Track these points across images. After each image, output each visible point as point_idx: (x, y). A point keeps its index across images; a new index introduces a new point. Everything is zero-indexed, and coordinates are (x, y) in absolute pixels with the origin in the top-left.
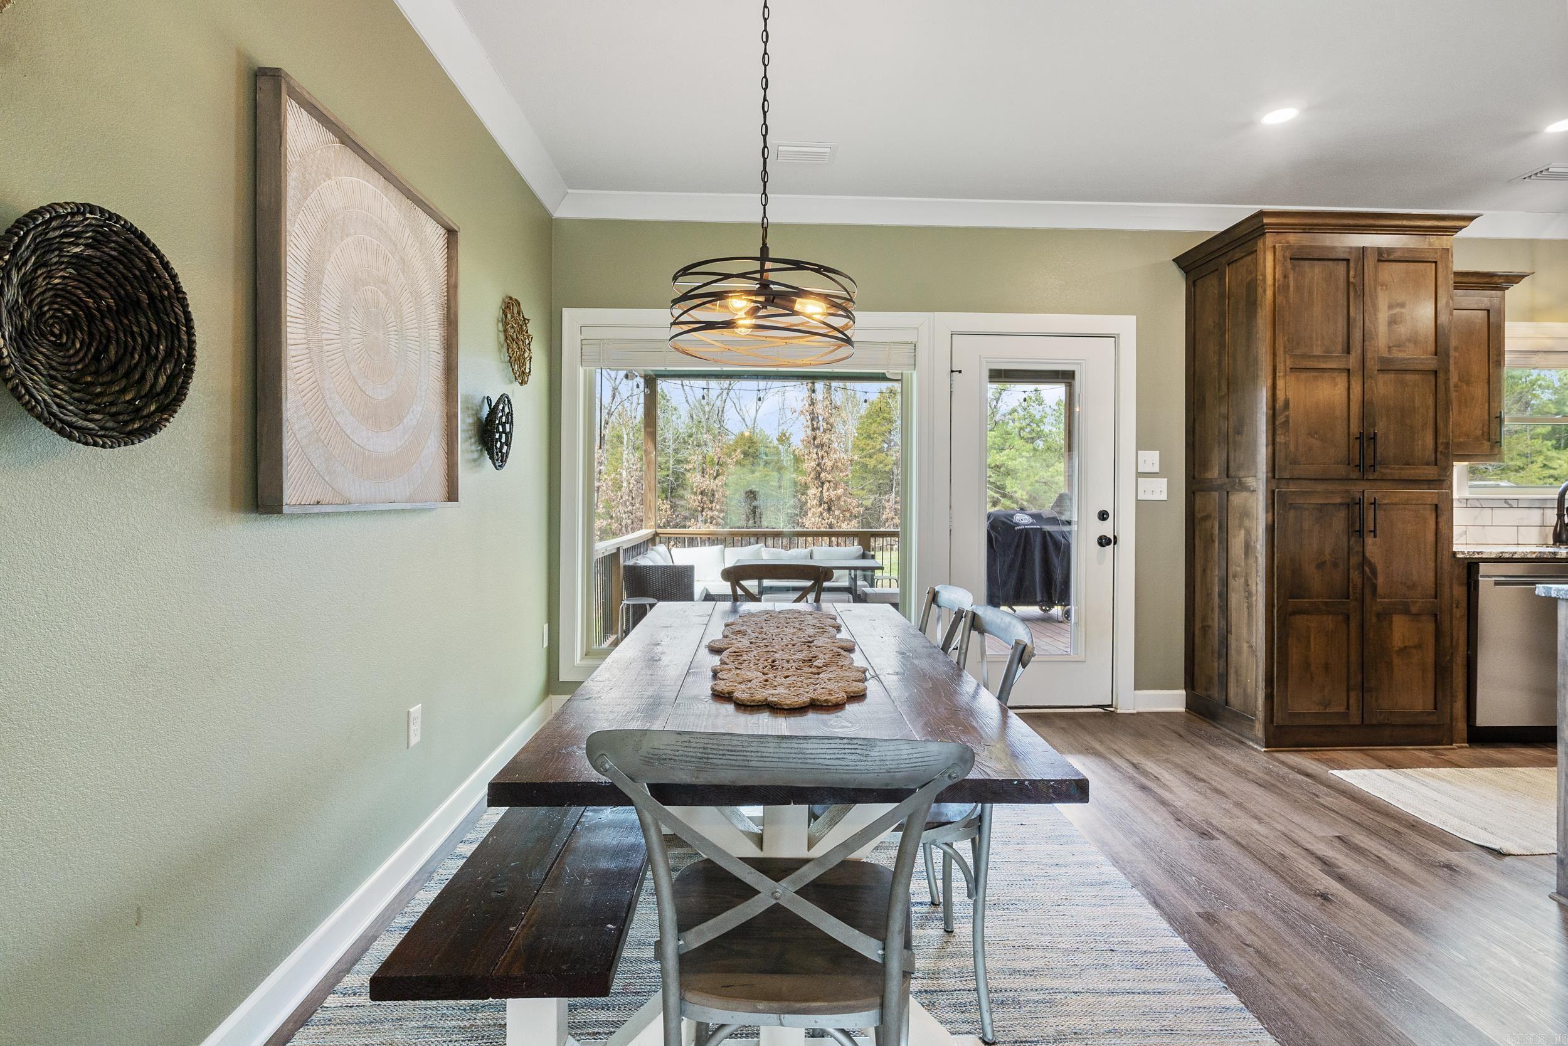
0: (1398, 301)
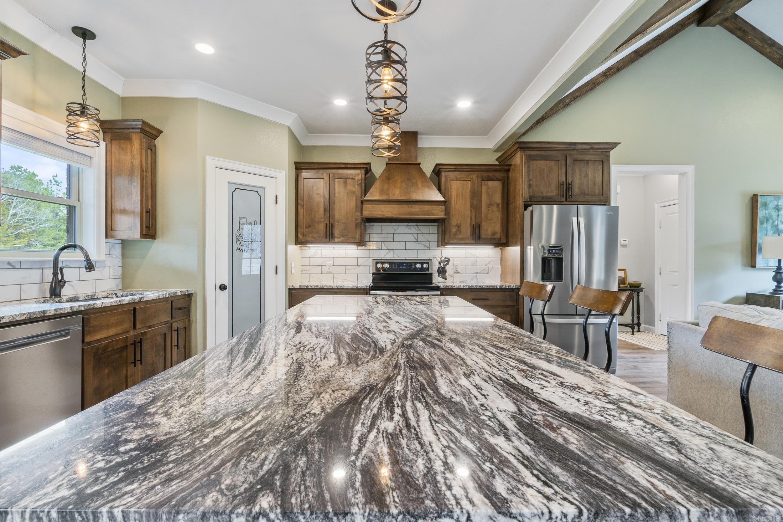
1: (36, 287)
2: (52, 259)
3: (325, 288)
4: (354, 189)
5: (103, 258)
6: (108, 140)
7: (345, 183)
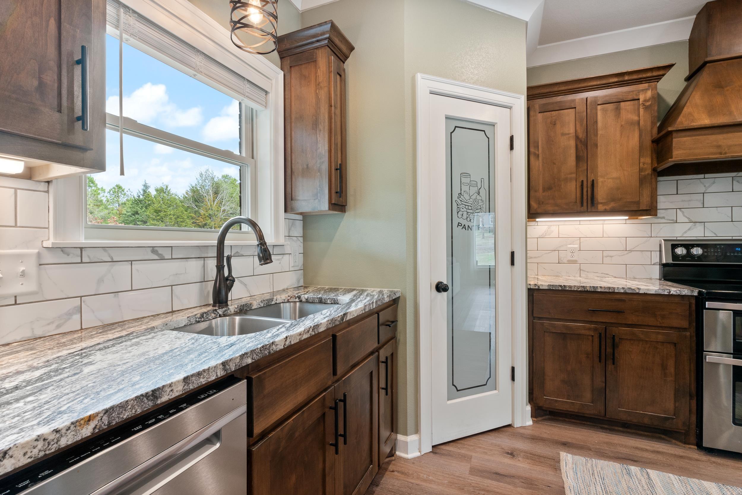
1: (194, 289)
2: (215, 242)
4: (636, 118)
5: (281, 241)
6: (287, 67)
7: (618, 110)
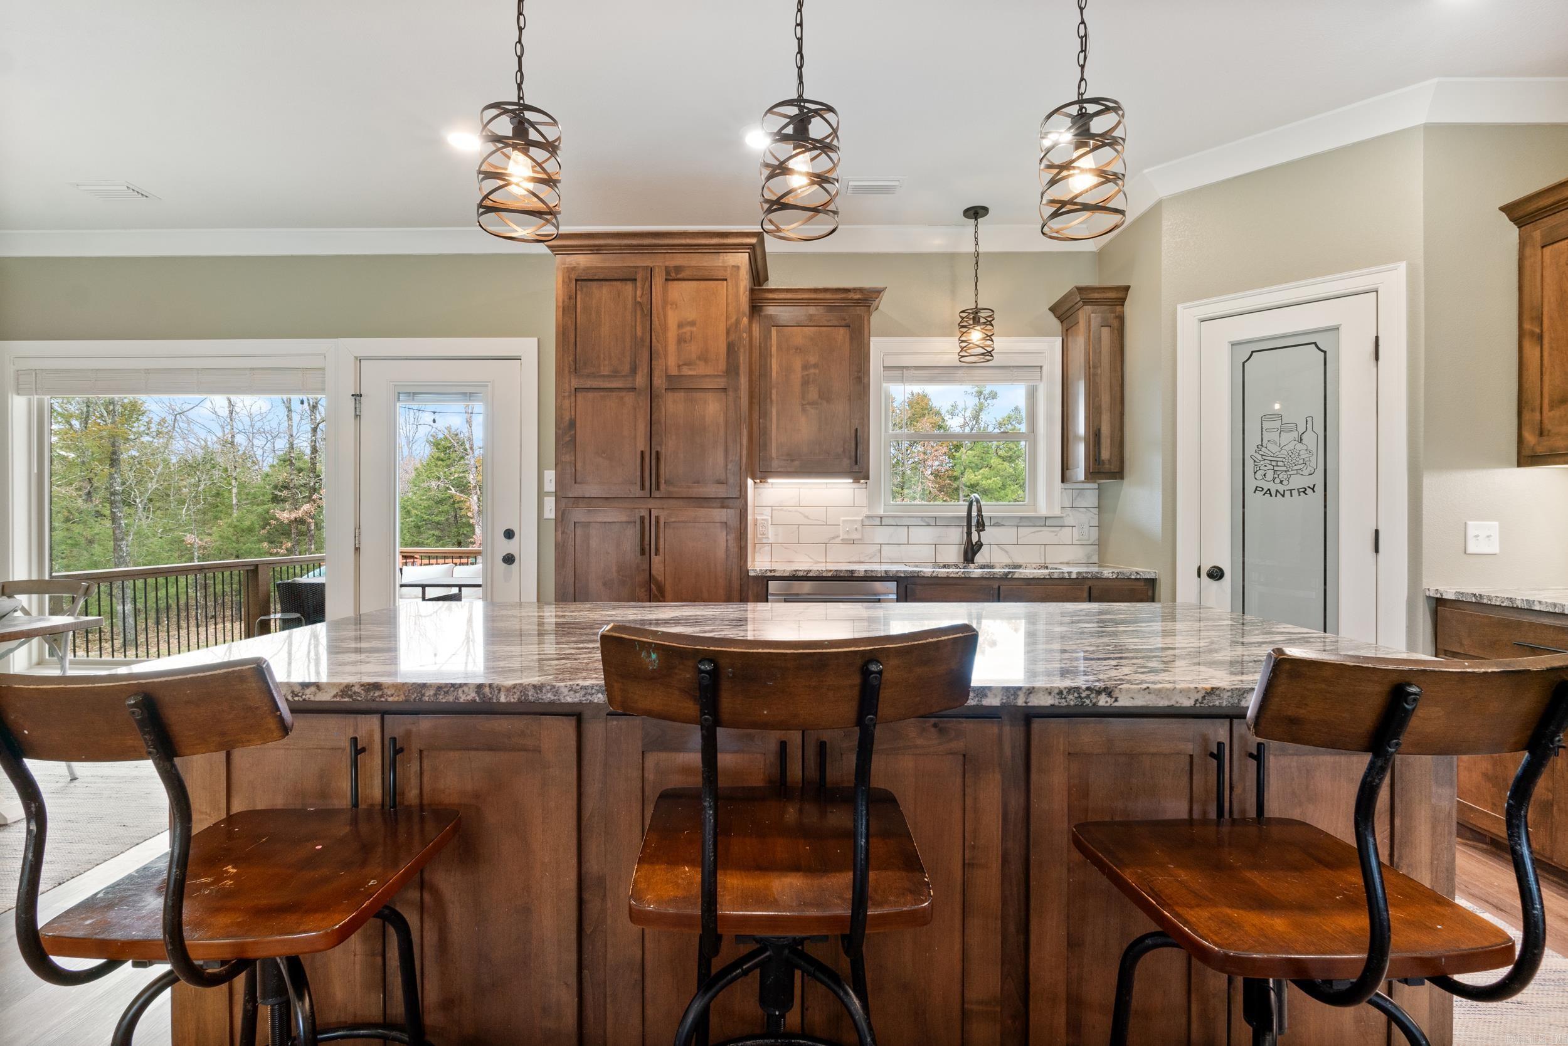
0: (689, 320)
3: (1537, 607)
5: (1057, 512)
6: (1064, 331)
